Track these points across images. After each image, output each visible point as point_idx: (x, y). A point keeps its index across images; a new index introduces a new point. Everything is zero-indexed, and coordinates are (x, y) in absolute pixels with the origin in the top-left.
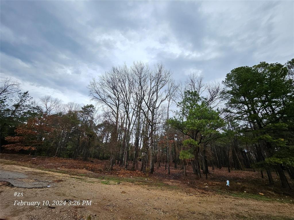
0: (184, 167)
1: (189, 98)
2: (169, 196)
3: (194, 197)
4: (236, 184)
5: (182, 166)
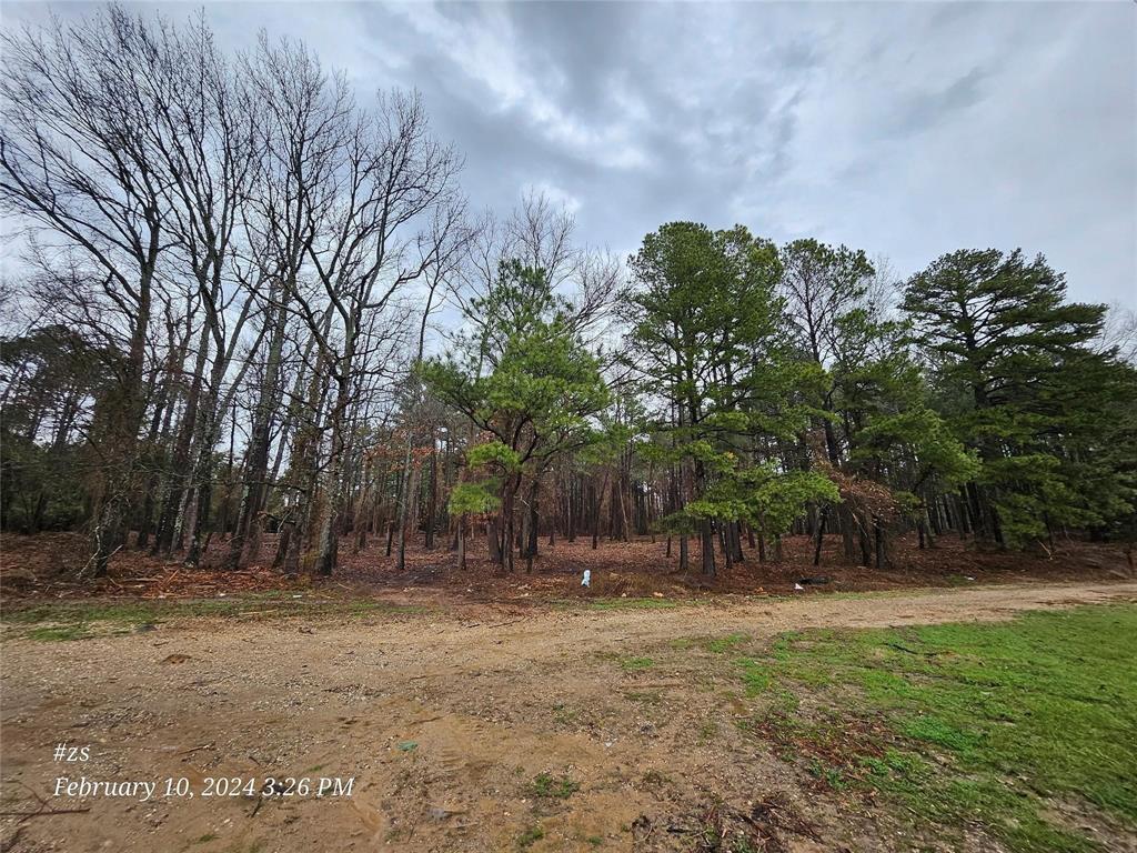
0: (461, 542)
1: (514, 290)
2: (393, 641)
3: (484, 630)
4: (606, 578)
5: (453, 539)
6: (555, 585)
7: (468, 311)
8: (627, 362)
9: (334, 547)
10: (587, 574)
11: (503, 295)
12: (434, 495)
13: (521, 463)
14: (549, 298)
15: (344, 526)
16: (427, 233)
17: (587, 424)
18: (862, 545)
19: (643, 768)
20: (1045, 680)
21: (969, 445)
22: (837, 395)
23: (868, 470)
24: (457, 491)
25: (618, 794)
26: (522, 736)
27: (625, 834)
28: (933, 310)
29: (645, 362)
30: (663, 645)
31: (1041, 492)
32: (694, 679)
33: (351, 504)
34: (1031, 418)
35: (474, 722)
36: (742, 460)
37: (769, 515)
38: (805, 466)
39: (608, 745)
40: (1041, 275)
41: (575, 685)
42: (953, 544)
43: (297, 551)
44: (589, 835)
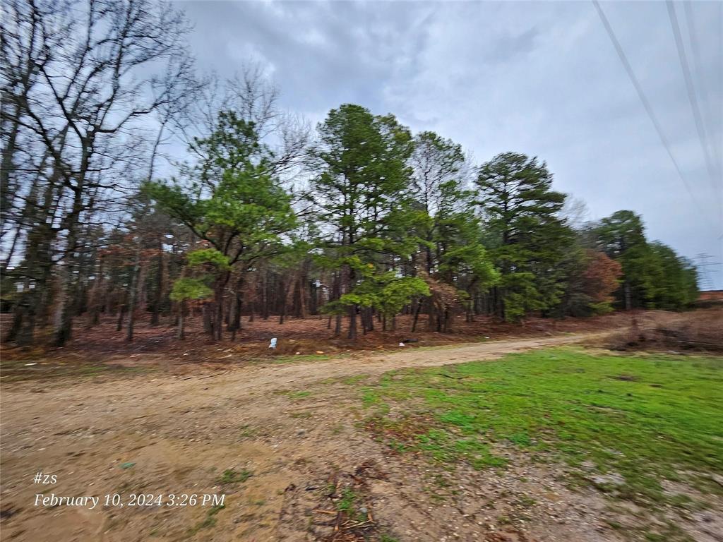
0: (181, 320)
1: (230, 135)
2: (120, 393)
3: (195, 381)
4: (286, 342)
5: (174, 318)
6: (252, 348)
7: (192, 148)
8: (311, 199)
9: (68, 325)
10: (274, 341)
11: (219, 139)
12: (160, 285)
13: (230, 264)
14: (256, 145)
15: (79, 306)
16: (161, 77)
17: (279, 240)
18: (438, 320)
19: (296, 457)
21: (496, 265)
22: (435, 232)
23: (446, 277)
24: (179, 283)
25: (278, 474)
26: (217, 448)
27: (279, 496)
28: (490, 185)
29: (322, 200)
30: (318, 383)
31: (525, 292)
32: (334, 401)
33: (84, 291)
34: (527, 252)
35: (182, 443)
36: (378, 268)
37: (390, 303)
38: (414, 274)
39: (276, 446)
40: (543, 174)
41: (257, 412)
42: (482, 319)
43: (30, 328)
44: (257, 501)
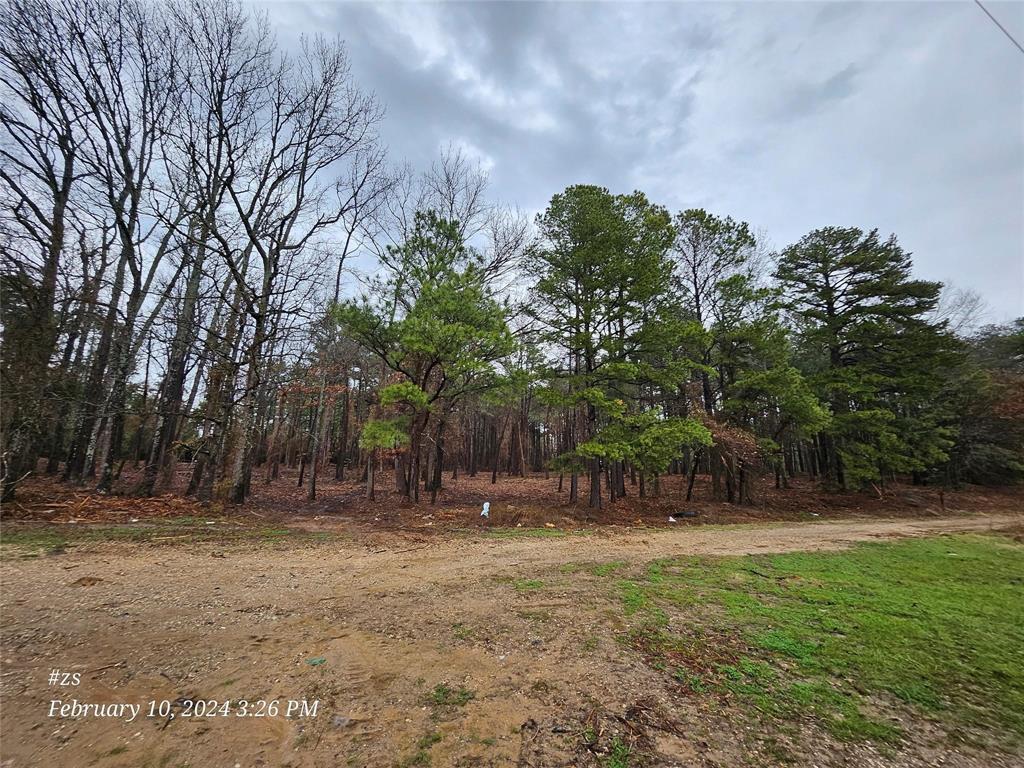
0: (370, 474)
1: (429, 240)
2: (304, 565)
3: (390, 555)
4: (503, 509)
5: (362, 471)
6: (457, 515)
7: (384, 258)
9: (247, 477)
10: (486, 505)
11: (418, 244)
12: (345, 430)
14: (461, 249)
15: (257, 457)
16: (346, 179)
17: (491, 369)
18: (728, 484)
19: (532, 677)
20: (870, 599)
21: (823, 400)
22: (715, 351)
23: (736, 418)
24: (369, 427)
25: (510, 701)
26: (425, 651)
27: (514, 736)
28: (801, 279)
29: (547, 312)
30: (553, 569)
31: (878, 442)
32: (579, 599)
33: (265, 436)
34: (875, 378)
35: (380, 638)
36: (630, 407)
37: (650, 457)
38: (684, 414)
39: (502, 657)
40: (892, 254)
41: (475, 605)
42: (803, 485)
43: (211, 480)
44: (482, 737)
